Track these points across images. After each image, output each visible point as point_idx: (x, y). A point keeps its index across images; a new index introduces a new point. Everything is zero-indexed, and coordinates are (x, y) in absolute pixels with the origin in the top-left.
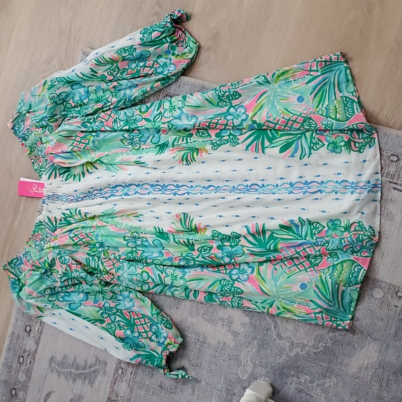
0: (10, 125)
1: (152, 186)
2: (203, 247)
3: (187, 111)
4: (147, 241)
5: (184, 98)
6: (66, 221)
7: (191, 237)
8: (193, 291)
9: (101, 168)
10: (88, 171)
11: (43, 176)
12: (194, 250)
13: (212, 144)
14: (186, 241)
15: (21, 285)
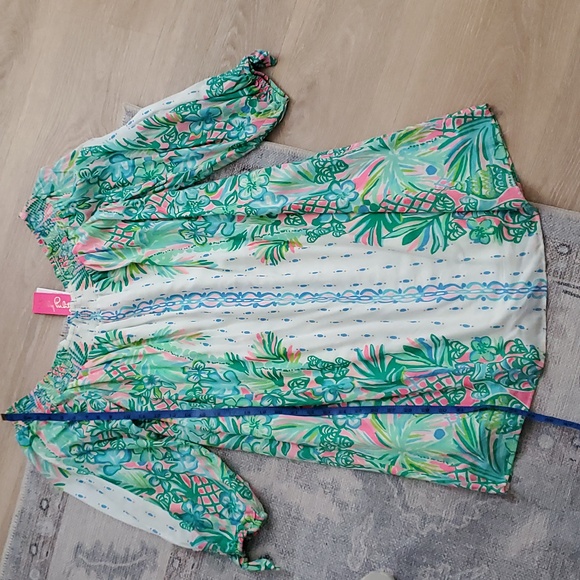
0: (23, 215)
1: (223, 295)
2: (295, 381)
3: (273, 189)
4: (216, 373)
5: (268, 171)
6: (102, 348)
7: (278, 367)
8: (281, 444)
9: (152, 271)
10: (132, 276)
11: (69, 285)
12: (283, 385)
13: (308, 234)
14: (271, 372)
15: (31, 435)
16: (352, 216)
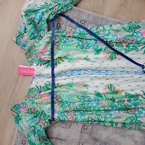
1: (93, 70)
2: (120, 101)
3: (113, 32)
4: (90, 98)
5: (111, 26)
6: (47, 87)
7: (114, 96)
8: (115, 123)
9: (66, 61)
10: (59, 62)
11: (34, 64)
12: (115, 102)
13: (126, 50)
14: (112, 98)
15: (19, 118)
16: (141, 44)
